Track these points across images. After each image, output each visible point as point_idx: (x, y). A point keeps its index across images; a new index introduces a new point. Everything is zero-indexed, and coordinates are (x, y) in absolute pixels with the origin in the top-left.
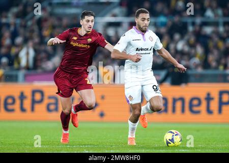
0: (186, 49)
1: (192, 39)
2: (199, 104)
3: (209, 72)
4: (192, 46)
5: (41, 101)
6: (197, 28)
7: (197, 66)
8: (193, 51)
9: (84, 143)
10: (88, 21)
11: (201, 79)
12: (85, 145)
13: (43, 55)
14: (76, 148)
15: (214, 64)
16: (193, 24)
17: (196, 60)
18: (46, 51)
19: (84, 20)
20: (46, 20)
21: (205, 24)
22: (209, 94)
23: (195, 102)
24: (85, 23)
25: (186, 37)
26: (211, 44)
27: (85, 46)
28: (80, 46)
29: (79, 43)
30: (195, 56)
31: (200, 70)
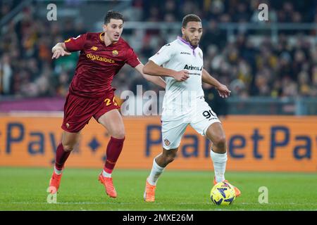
0: (226, 67)
1: (234, 54)
3: (257, 100)
4: (234, 63)
5: (20, 139)
6: (241, 38)
7: (240, 91)
8: (234, 71)
9: (79, 199)
10: (115, 26)
11: (246, 109)
12: (82, 201)
13: (23, 74)
14: (69, 205)
15: (264, 89)
16: (236, 32)
17: (240, 83)
18: (27, 69)
19: (109, 25)
20: (28, 25)
21: (252, 32)
22: (256, 131)
23: (237, 142)
24: (111, 29)
25: (225, 51)
26: (260, 61)
27: (109, 61)
28: (101, 59)
29: (101, 55)
30: (237, 77)
31: (244, 98)
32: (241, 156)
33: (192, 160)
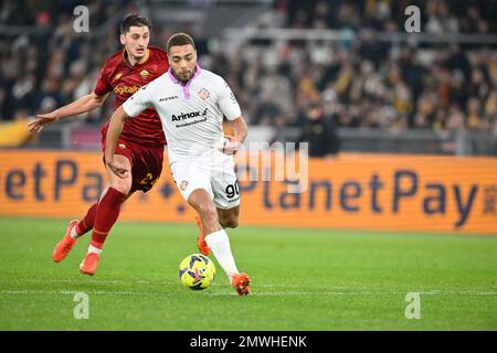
2: (358, 194)
10: (137, 37)
19: (128, 34)
32: (355, 209)
33: (292, 212)
